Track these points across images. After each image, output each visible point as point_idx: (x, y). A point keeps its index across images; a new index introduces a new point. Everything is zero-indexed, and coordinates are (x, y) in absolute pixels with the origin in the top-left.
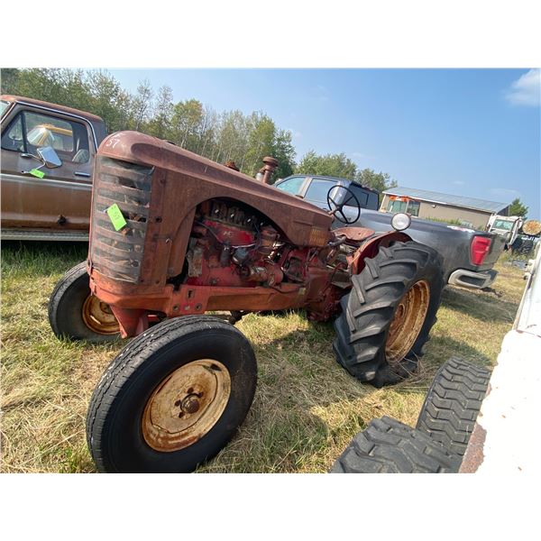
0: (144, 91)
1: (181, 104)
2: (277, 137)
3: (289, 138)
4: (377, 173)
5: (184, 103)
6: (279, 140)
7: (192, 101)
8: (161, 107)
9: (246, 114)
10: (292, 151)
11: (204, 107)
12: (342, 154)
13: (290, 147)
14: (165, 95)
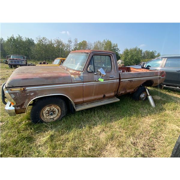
0: (70, 41)
1: (80, 43)
2: (112, 46)
3: (117, 46)
4: (151, 51)
5: (81, 42)
6: (113, 47)
7: (84, 41)
8: (75, 45)
9: (102, 41)
10: (118, 50)
11: (87, 42)
12: (136, 47)
13: (117, 48)
14: (76, 41)
